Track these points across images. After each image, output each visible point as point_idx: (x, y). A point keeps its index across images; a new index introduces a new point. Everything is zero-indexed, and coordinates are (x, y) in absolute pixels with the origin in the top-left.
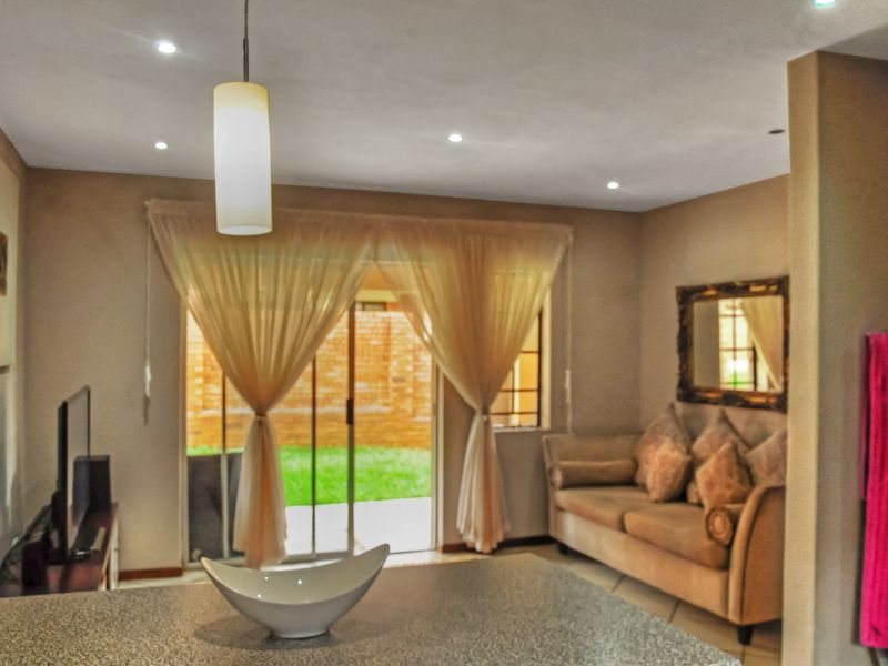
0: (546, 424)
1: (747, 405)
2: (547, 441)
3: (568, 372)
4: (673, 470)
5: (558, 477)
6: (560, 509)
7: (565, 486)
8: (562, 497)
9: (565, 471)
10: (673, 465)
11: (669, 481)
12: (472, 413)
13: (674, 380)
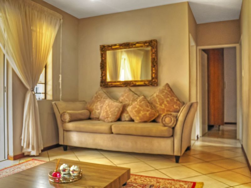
0: (49, 97)
1: (135, 86)
2: (55, 103)
3: (60, 76)
4: (117, 109)
5: (67, 117)
6: (68, 131)
7: (71, 121)
8: (70, 126)
9: (71, 115)
10: (117, 107)
11: (116, 114)
12: (26, 90)
13: (99, 80)
